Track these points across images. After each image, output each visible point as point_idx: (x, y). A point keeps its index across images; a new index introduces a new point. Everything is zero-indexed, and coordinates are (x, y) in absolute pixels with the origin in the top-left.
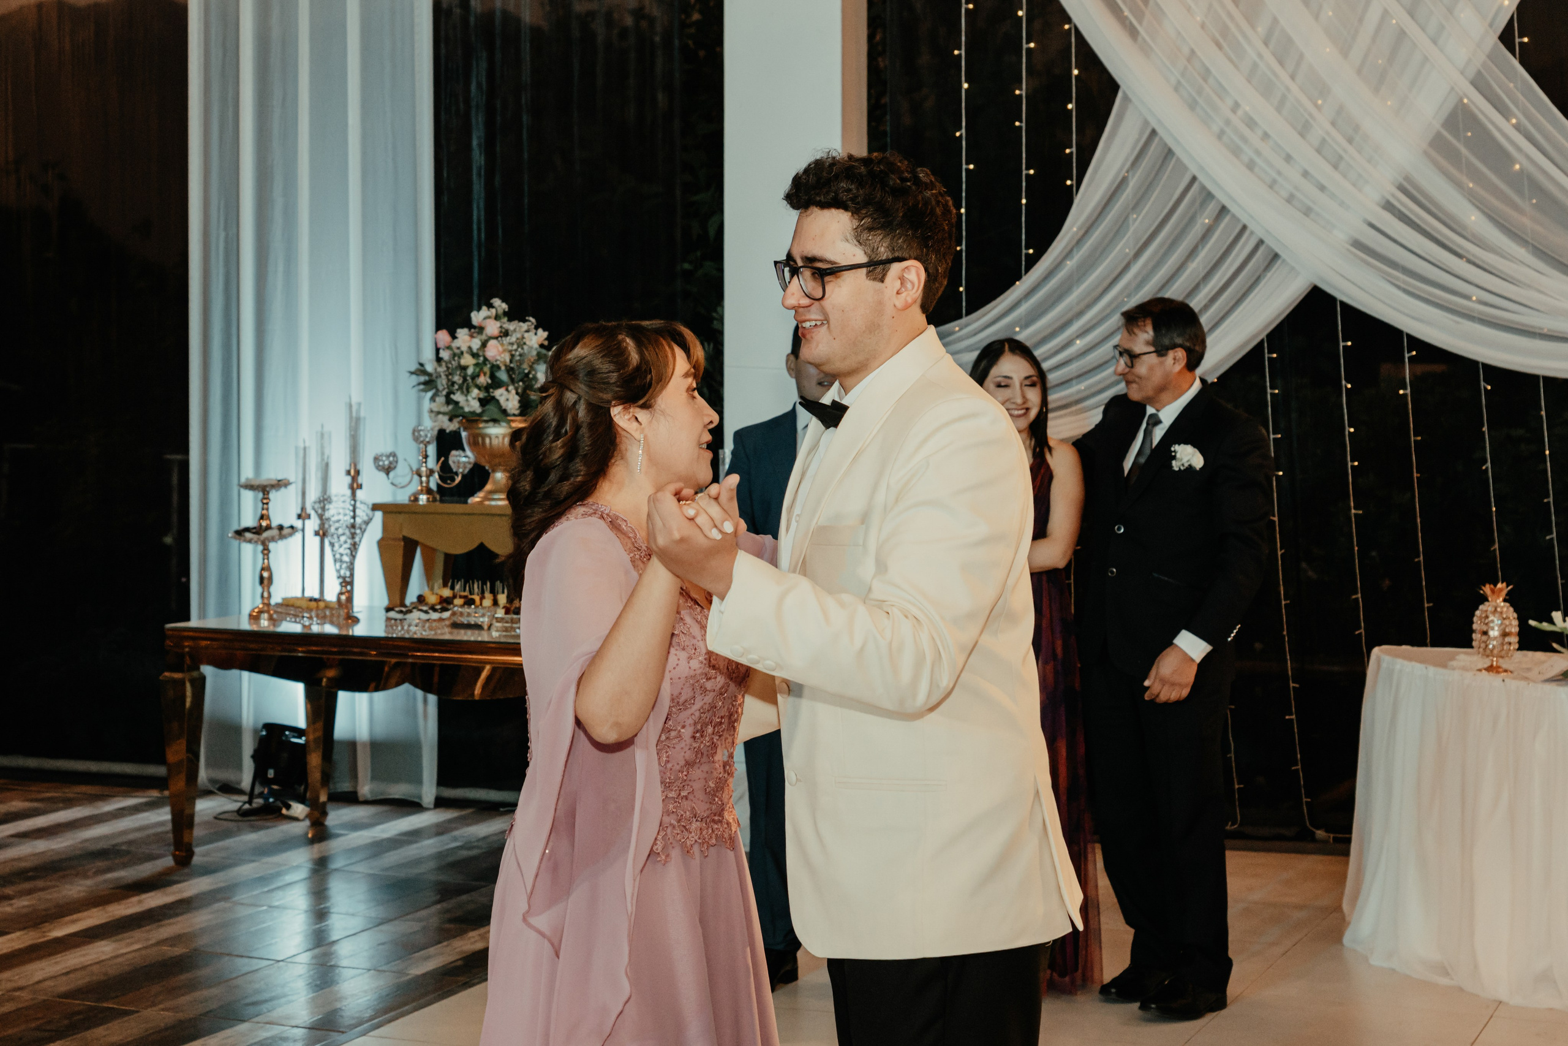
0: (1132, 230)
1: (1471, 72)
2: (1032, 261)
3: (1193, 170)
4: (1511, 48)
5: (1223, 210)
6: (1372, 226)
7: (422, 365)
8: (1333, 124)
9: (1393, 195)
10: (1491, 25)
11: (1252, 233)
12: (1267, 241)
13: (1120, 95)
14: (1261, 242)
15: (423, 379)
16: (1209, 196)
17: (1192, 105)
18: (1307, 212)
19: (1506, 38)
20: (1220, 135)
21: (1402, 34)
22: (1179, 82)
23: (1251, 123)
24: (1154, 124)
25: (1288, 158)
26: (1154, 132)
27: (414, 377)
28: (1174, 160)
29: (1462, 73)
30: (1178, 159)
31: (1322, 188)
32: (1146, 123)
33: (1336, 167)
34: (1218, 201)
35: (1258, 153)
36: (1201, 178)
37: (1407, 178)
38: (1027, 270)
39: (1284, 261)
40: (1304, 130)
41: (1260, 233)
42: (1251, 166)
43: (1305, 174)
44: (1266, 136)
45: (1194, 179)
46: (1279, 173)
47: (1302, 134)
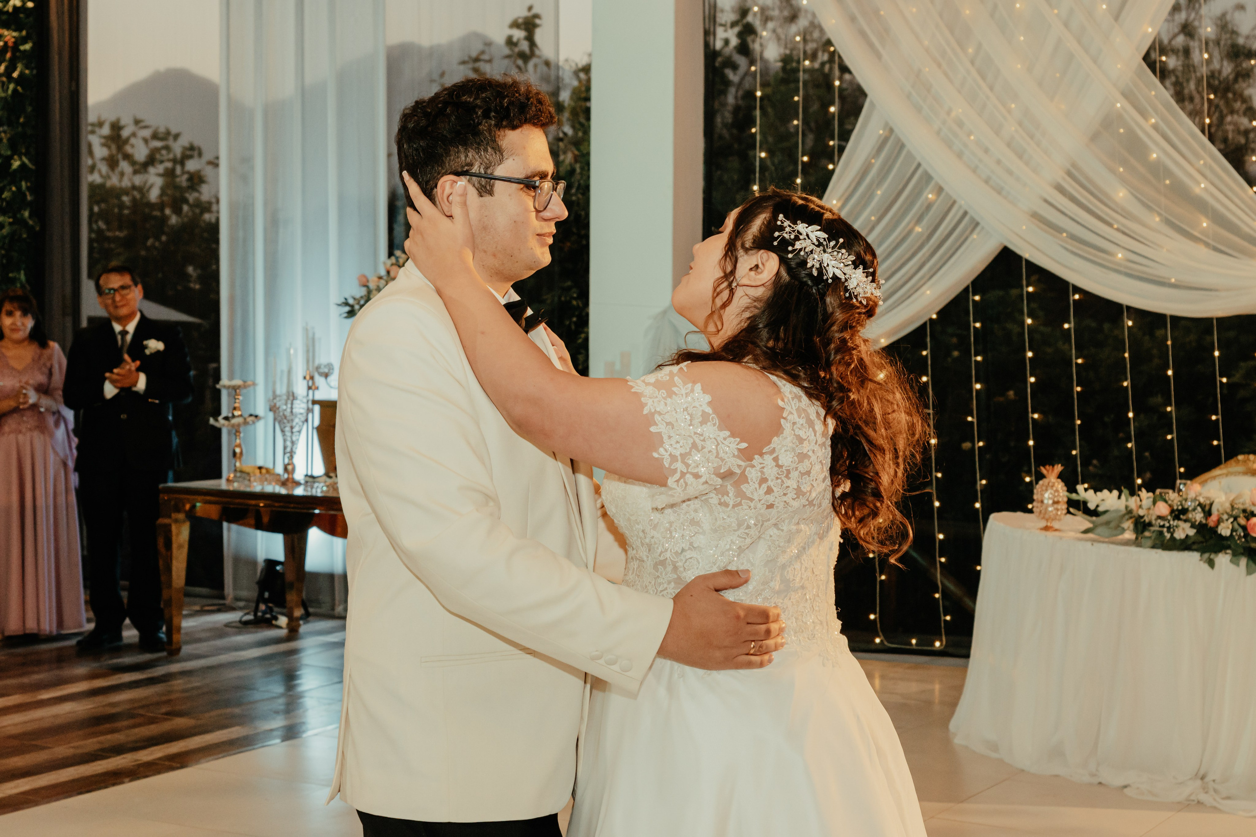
0: (874, 202)
1: (1122, 86)
3: (918, 158)
4: (1151, 66)
5: (940, 190)
6: (1046, 201)
7: (346, 299)
8: (1020, 124)
9: (1062, 178)
10: (1137, 49)
11: (960, 207)
12: (970, 212)
13: (867, 102)
14: (966, 213)
15: (347, 309)
16: (928, 178)
17: (919, 109)
18: (999, 191)
19: (1148, 58)
20: (938, 133)
21: (1071, 57)
22: (910, 93)
23: (960, 124)
24: (891, 123)
26: (891, 131)
27: (340, 308)
28: (905, 153)
29: (1115, 86)
30: (908, 150)
31: (1011, 173)
32: (886, 123)
33: (1020, 157)
34: (936, 183)
36: (924, 164)
37: (1074, 165)
39: (983, 228)
40: (998, 129)
41: (965, 206)
42: (960, 155)
43: (999, 162)
45: (919, 165)
46: (980, 161)
47: (997, 133)
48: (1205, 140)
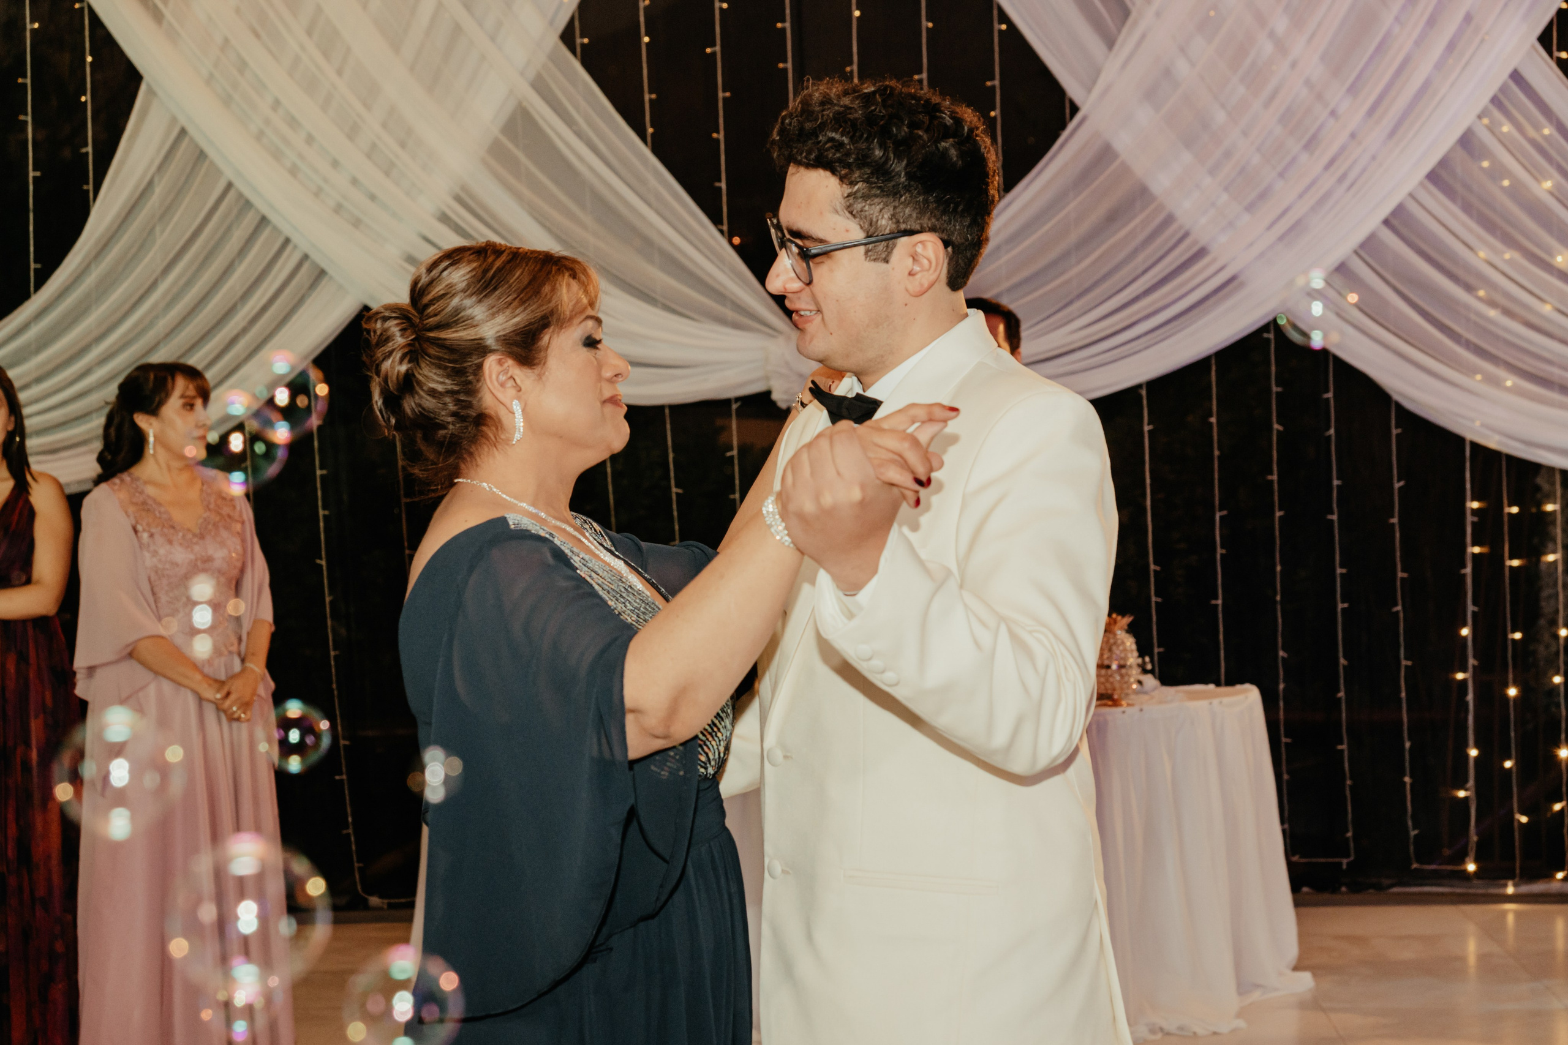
0: (159, 242)
1: (531, 74)
2: (42, 278)
3: (229, 174)
4: (573, 50)
5: (263, 221)
6: (427, 239)
8: (384, 125)
9: (449, 207)
10: (551, 23)
11: (295, 247)
12: (315, 256)
13: (143, 87)
14: (306, 257)
16: (248, 204)
17: (227, 101)
18: (357, 223)
19: (567, 37)
20: (260, 136)
21: (457, 30)
22: (211, 75)
23: (293, 122)
24: (183, 121)
25: (335, 164)
26: (183, 132)
28: (207, 163)
29: (522, 74)
30: (212, 163)
31: (373, 197)
32: (174, 120)
33: (387, 174)
34: (257, 211)
35: (301, 156)
36: (238, 184)
37: (464, 188)
38: (38, 287)
39: (331, 278)
40: (352, 132)
41: (304, 247)
42: (293, 171)
43: (355, 182)
44: (310, 139)
45: (230, 185)
46: (326, 180)
47: (351, 137)
48: (647, 152)
